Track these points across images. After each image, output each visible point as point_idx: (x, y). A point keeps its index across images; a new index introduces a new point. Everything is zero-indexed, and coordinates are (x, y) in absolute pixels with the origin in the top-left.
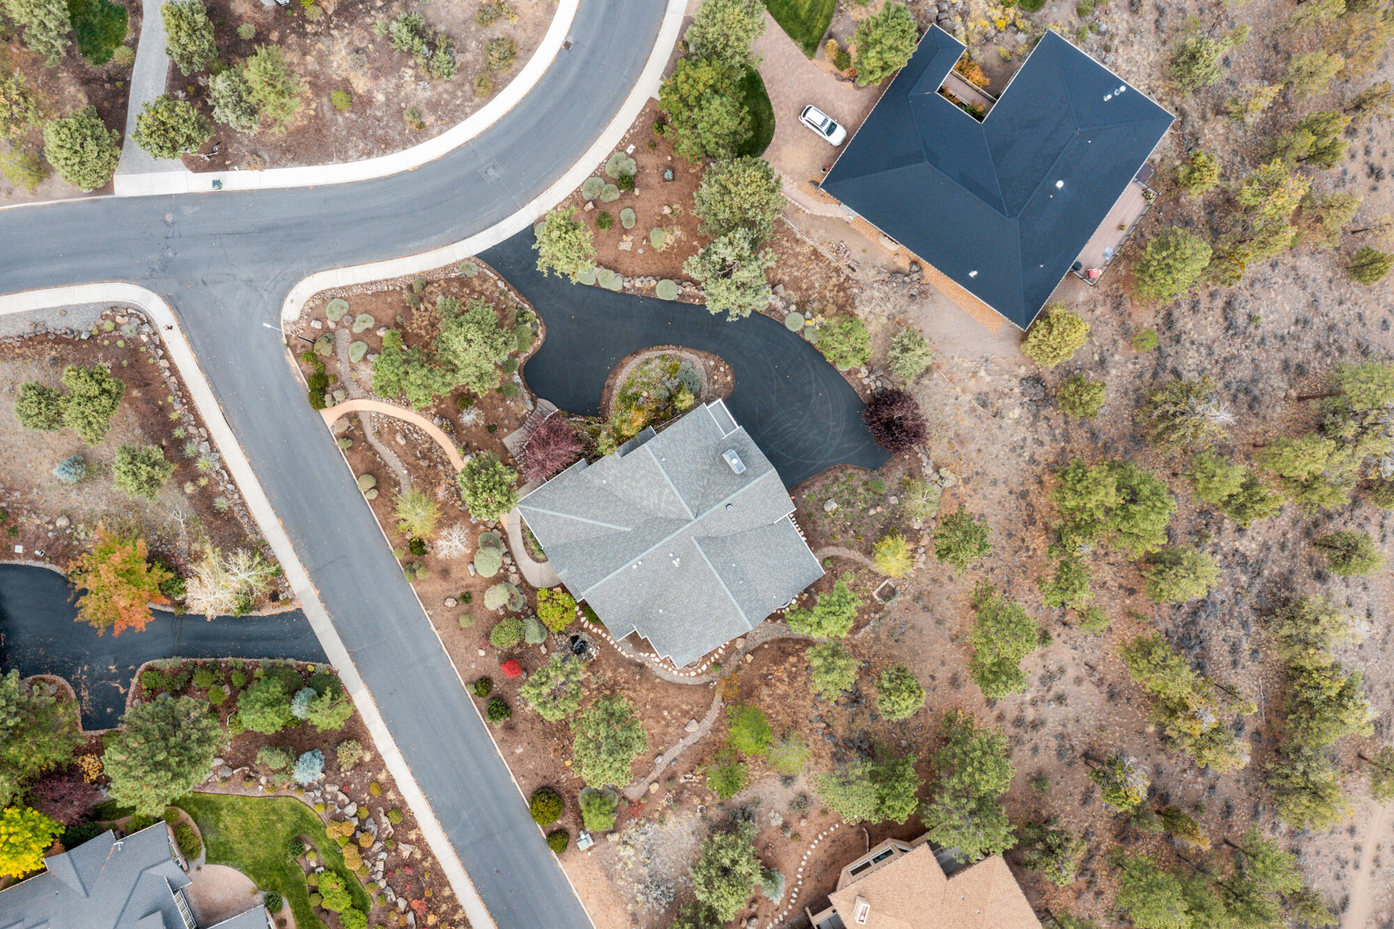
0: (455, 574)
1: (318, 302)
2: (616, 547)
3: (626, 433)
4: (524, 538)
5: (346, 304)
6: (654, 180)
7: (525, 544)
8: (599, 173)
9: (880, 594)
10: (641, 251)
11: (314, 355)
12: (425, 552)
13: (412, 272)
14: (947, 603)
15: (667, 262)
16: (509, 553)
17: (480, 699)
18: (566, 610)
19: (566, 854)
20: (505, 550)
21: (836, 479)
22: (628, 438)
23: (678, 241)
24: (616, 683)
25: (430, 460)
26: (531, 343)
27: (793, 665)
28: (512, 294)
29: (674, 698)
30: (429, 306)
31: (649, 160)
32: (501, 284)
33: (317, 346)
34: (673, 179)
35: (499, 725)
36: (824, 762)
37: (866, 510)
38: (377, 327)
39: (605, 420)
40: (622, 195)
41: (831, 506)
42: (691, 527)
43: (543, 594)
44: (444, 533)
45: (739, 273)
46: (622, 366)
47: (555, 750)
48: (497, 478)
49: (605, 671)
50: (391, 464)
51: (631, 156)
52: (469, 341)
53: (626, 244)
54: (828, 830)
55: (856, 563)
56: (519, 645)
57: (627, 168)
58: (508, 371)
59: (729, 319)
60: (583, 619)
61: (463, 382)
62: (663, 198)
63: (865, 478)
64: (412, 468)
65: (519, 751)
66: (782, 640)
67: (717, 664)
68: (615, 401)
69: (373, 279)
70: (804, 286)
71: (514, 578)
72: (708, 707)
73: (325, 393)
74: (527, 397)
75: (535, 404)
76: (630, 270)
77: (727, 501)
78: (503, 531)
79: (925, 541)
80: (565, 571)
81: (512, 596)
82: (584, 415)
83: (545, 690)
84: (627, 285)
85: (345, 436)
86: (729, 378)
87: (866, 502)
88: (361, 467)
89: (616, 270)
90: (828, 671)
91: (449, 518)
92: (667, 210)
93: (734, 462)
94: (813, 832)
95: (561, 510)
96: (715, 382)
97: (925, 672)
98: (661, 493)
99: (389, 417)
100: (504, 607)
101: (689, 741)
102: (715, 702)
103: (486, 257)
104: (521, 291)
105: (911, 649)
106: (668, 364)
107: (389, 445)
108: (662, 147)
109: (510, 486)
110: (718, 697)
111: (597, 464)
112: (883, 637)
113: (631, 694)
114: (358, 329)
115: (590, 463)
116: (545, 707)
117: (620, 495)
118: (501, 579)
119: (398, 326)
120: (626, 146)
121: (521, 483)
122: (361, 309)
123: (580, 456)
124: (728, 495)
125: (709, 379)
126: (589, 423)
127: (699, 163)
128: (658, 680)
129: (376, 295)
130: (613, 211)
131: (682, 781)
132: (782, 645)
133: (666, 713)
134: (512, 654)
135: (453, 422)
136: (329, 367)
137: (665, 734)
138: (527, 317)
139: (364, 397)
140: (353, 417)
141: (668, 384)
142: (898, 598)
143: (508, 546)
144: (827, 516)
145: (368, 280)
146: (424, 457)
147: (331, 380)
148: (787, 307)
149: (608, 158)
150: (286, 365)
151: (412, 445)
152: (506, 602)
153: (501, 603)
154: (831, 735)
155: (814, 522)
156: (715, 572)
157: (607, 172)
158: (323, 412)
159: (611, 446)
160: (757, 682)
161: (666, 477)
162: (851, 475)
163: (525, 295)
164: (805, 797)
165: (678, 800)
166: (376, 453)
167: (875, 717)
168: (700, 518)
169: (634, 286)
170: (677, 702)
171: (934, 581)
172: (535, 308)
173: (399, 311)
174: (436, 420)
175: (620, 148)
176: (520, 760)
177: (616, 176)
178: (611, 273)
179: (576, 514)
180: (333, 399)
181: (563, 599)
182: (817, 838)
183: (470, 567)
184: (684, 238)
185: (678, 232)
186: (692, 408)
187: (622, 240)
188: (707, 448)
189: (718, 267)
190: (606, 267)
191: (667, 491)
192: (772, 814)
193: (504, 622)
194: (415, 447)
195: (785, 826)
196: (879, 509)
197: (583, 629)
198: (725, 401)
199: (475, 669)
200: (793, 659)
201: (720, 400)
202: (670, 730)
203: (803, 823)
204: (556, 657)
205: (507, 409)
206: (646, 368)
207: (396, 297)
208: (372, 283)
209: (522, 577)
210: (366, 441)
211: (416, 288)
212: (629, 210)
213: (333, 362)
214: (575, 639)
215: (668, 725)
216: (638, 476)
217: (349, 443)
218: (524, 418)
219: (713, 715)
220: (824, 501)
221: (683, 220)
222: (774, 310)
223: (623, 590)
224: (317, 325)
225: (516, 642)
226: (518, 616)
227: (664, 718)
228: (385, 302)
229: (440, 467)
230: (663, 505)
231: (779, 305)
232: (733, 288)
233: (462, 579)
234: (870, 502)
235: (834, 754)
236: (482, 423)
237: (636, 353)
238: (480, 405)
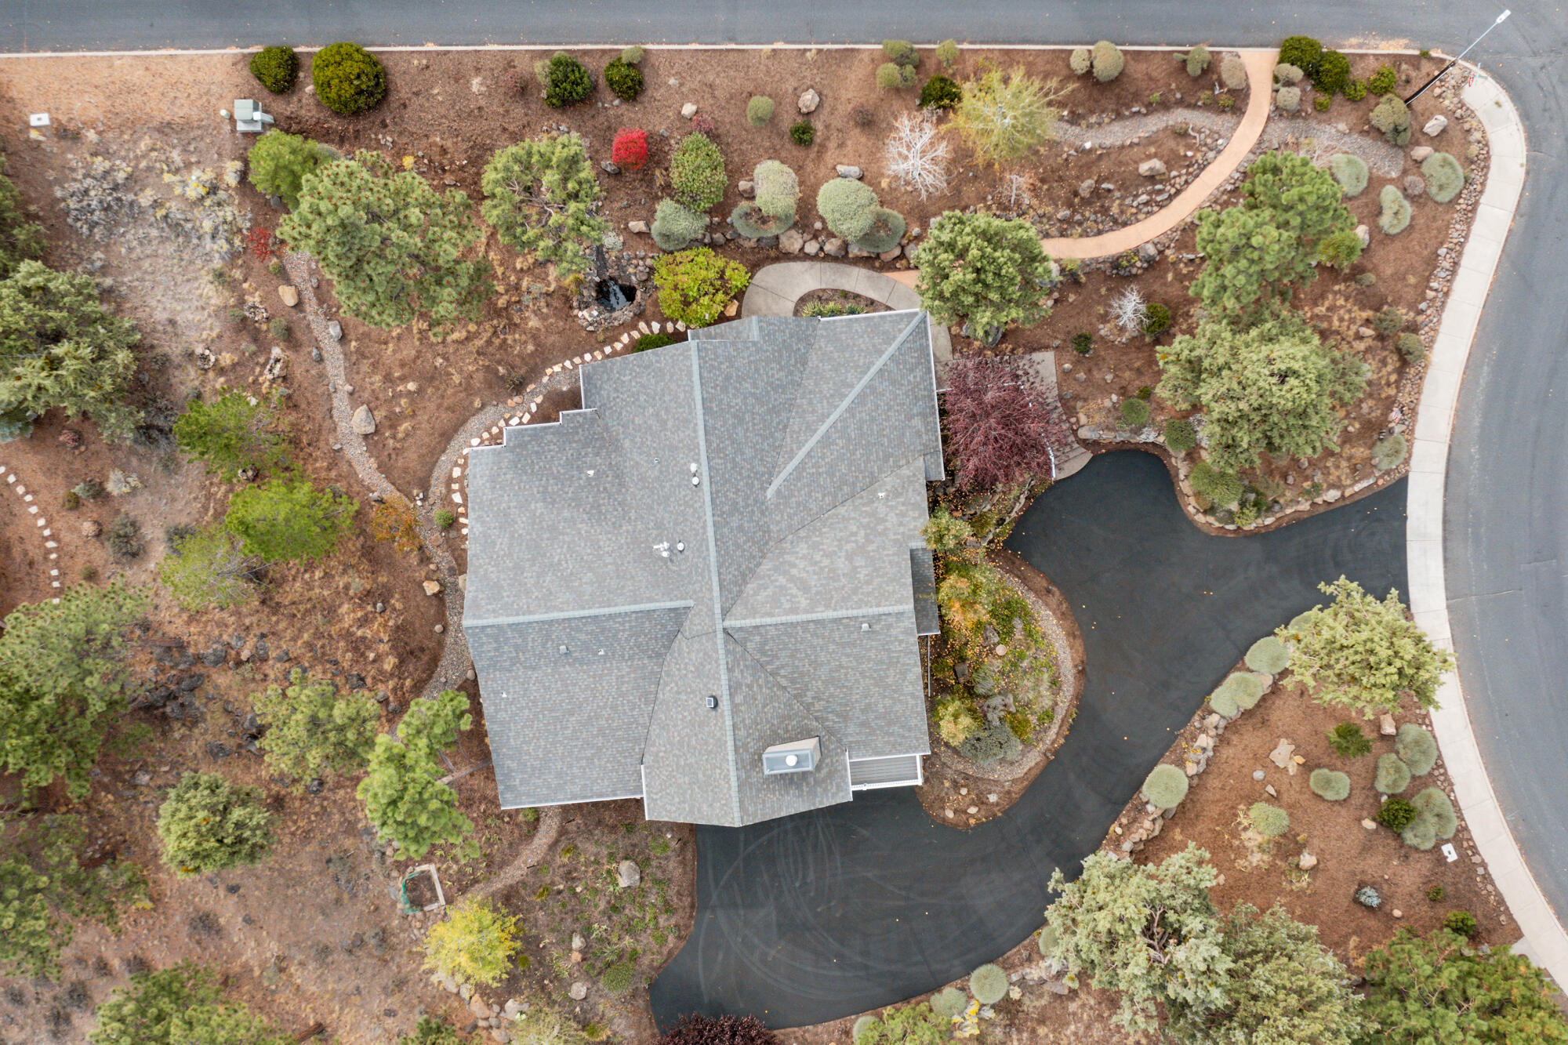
0: (857, 139)
1: (1474, 149)
2: (749, 452)
3: (952, 579)
4: (857, 296)
5: (1445, 197)
6: (1372, 865)
7: (845, 295)
8: (1438, 774)
9: (426, 877)
10: (1259, 775)
11: (1386, 90)
12: (924, 102)
13: (1437, 346)
14: (351, 984)
15: (1214, 811)
16: (843, 257)
17: (605, 62)
18: (686, 303)
19: (246, 72)
20: (854, 251)
21: (668, 908)
22: (939, 579)
23: (1242, 851)
24: (513, 326)
25: (1086, 202)
26: (1198, 494)
27: (378, 659)
28: (1305, 506)
29: (432, 416)
30: (1361, 346)
31: (1410, 877)
32: (1332, 495)
33: (1399, 104)
34: (1356, 901)
35: (540, 69)
36: (179, 622)
37: (586, 933)
38: (1375, 230)
39: (991, 554)
40: (1378, 795)
41: (626, 876)
42: (711, 610)
43: (737, 275)
44: (942, 150)
45: (1143, 956)
46: (1071, 635)
47: (444, 151)
48: (994, 296)
49: (544, 318)
50: (1116, 127)
51: (1437, 848)
52: (1283, 377)
53: (1284, 754)
54: (56, 564)
55: (503, 864)
56: (668, 185)
57: (1421, 829)
58: (1172, 426)
59: (1057, 874)
60: (656, 327)
61: (1207, 328)
62: (1332, 864)
63: (645, 961)
64: (1088, 160)
65: (476, 84)
66: (435, 661)
67: (451, 524)
68: (1016, 589)
69: (1461, 271)
70: (1042, 1031)
71: (793, 242)
72: (384, 468)
73: (1308, 75)
74: (1107, 436)
75: (1085, 443)
76: (1235, 739)
77: (725, 704)
78: (890, 266)
79: (477, 1007)
80: (755, 334)
81: (764, 220)
82: (1020, 521)
83: (550, 178)
84: (1214, 719)
85: (1210, 70)
86: (950, 814)
87: (600, 940)
88: (1138, 70)
89: (1247, 714)
90: (314, 722)
91: (963, 180)
92: (1307, 860)
93: (790, 756)
94: (66, 537)
95: (870, 386)
96: (956, 786)
97: (250, 882)
98: (805, 588)
99: (1202, 168)
100: (751, 196)
101: (340, 403)
102: (386, 484)
103: (1395, 494)
104: (1300, 524)
105: (300, 880)
106: (1033, 719)
107: (1150, 141)
108: (1424, 910)
109: (963, 317)
110: (390, 493)
111: (922, 498)
112: (348, 843)
113: (479, 343)
114: (1390, 195)
115: (930, 485)
116: (517, 160)
117: (842, 510)
118: (805, 216)
119: (1357, 271)
120: (1458, 847)
121: (958, 343)
122: (1421, 221)
123: (951, 473)
124: (735, 709)
125: (967, 777)
126: (1001, 522)
127: (1361, 961)
128: (477, 403)
129: (1432, 261)
130: (1359, 764)
131: (276, 352)
132: (425, 658)
133: (411, 386)
134: (658, 164)
135: (1131, 278)
136: (1348, 107)
137: (375, 366)
138: (1251, 512)
139: (1260, 142)
140: (1236, 102)
141: (997, 701)
142: (402, 905)
143: (858, 261)
144: (612, 857)
145: (1465, 261)
146: (1096, 193)
147: (1323, 98)
148: (1022, 983)
149: (1455, 804)
150: (1391, 32)
151: (1131, 183)
152: (758, 203)
153: (759, 192)
154: (221, 660)
155: (613, 829)
156: (606, 611)
157: (1432, 790)
158: (1273, 53)
159: (940, 539)
160: (383, 579)
161: (831, 614)
162: (663, 940)
163: (1289, 527)
164: (134, 555)
165: (243, 325)
166: (1151, 108)
167: (215, 752)
168: (720, 635)
169: (1203, 730)
170: (423, 417)
171: (401, 984)
172: (1260, 536)
173: (1382, 289)
174: (1151, 250)
175: (1462, 837)
176: (459, 77)
177: (1417, 802)
178: (1249, 703)
179: (849, 410)
180: (1289, 83)
181: (707, 308)
182: (53, 537)
183: (855, 170)
184: (1241, 863)
185: (1256, 858)
186: (934, 726)
187: (1295, 752)
188: (845, 717)
189: (1171, 916)
190: (1264, 699)
191: (804, 603)
192: (133, 480)
193: (721, 176)
194: (1123, 187)
195: (99, 493)
196: (576, 957)
197: (640, 315)
198: (912, 789)
199: (665, 82)
200: (390, 663)
201: (919, 782)
202: (377, 378)
203: (88, 527)
204: (611, 240)
205: (1105, 389)
206: (1046, 676)
207: (1410, 294)
208: (1456, 264)
209: (787, 257)
210: (1181, 103)
211: (1407, 340)
212: (1344, 794)
213: (1353, 118)
214: (629, 293)
215: (388, 378)
216: (859, 561)
217: (1194, 69)
218: (1071, 411)
219: (366, 469)
220: (643, 864)
221: (1274, 879)
222: (1029, 959)
223: (664, 423)
224: (1433, 126)
225: (675, 180)
226: (720, 209)
227: (403, 379)
228: (1411, 269)
229: (1063, 213)
230: (782, 580)
231: (1034, 973)
232: (1120, 929)
233: (841, 145)
234: (596, 946)
235: (181, 646)
236: (1104, 330)
237: (1082, 673)
238: (1136, 343)
